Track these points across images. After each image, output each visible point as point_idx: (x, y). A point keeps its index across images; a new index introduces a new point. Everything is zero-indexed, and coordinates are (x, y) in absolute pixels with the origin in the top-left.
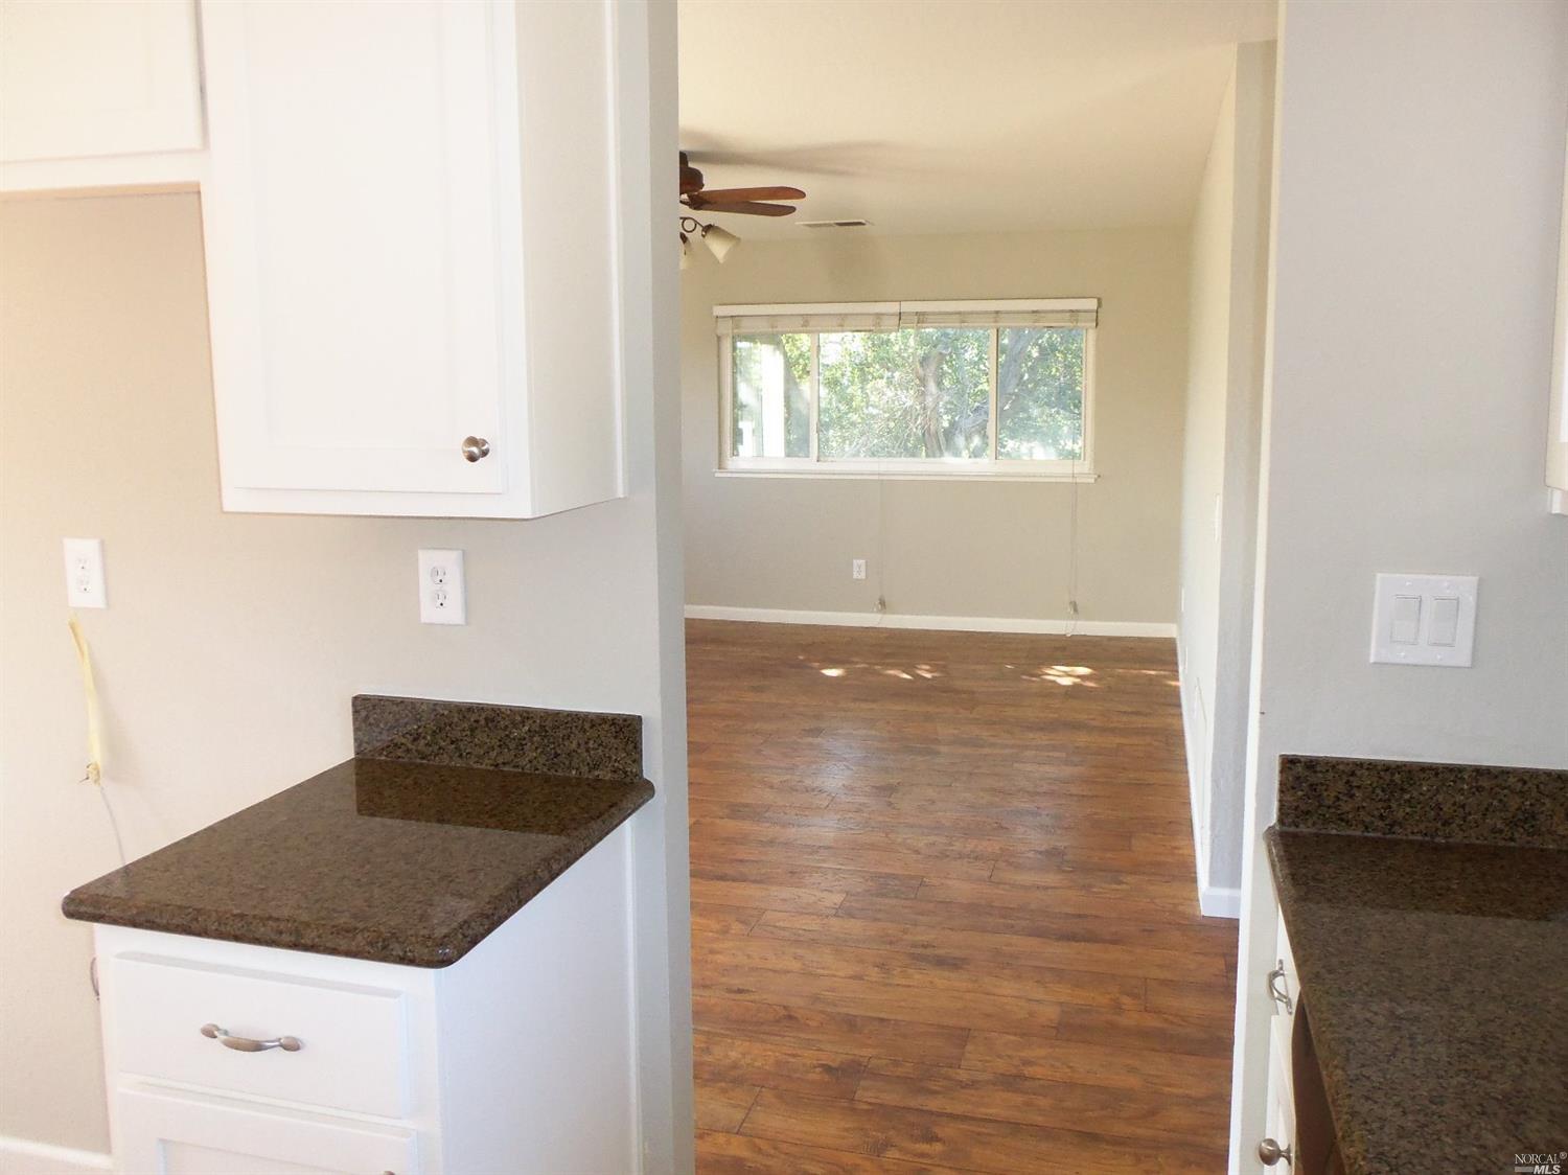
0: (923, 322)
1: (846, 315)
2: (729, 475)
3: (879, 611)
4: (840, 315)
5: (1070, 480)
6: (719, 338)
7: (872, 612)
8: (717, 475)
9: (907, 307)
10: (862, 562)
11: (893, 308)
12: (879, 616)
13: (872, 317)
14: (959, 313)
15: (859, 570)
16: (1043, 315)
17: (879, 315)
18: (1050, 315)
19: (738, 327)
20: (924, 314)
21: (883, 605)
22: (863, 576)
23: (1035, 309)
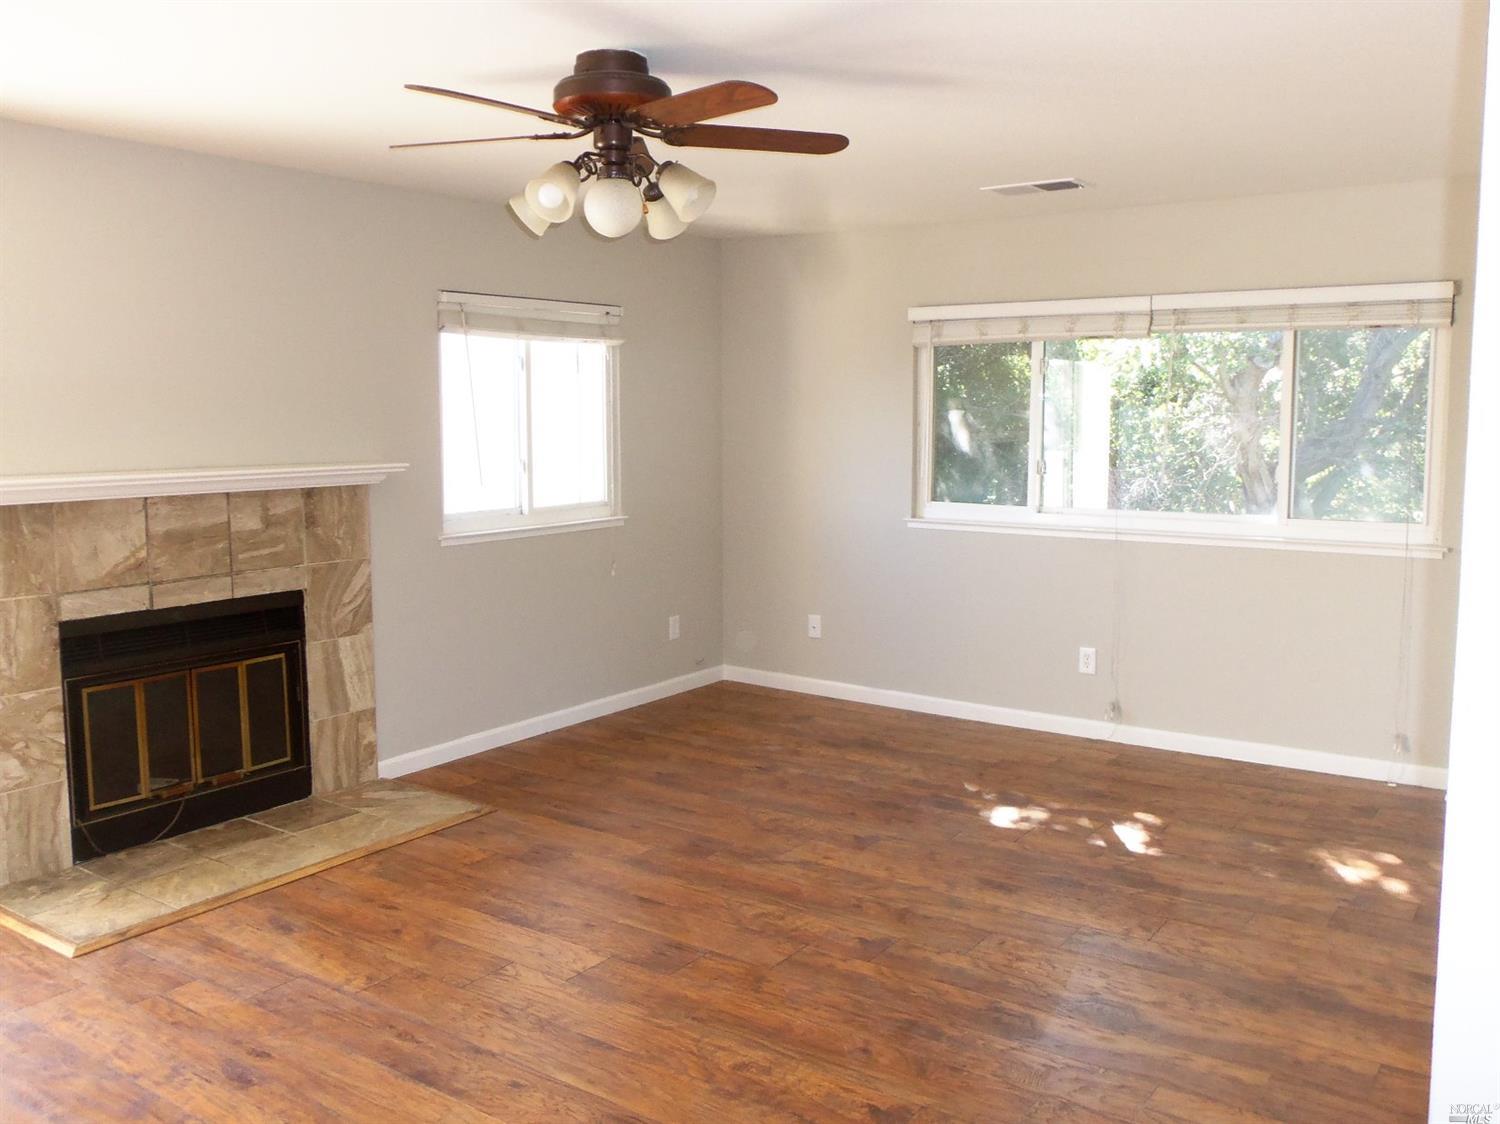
0: (1183, 323)
1: (1079, 315)
2: (925, 526)
3: (1112, 720)
4: (1071, 316)
5: (1402, 554)
6: (916, 349)
7: (1103, 720)
8: (910, 525)
9: (1163, 303)
10: (1091, 651)
11: (1142, 304)
12: (1112, 726)
13: (1113, 319)
14: (1237, 309)
15: (1087, 659)
16: (1365, 309)
17: (1122, 315)
18: (1377, 309)
19: (939, 335)
20: (1185, 311)
21: (1117, 711)
22: (1091, 670)
23: (1352, 300)
